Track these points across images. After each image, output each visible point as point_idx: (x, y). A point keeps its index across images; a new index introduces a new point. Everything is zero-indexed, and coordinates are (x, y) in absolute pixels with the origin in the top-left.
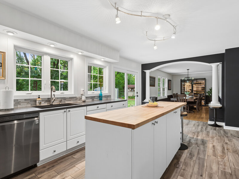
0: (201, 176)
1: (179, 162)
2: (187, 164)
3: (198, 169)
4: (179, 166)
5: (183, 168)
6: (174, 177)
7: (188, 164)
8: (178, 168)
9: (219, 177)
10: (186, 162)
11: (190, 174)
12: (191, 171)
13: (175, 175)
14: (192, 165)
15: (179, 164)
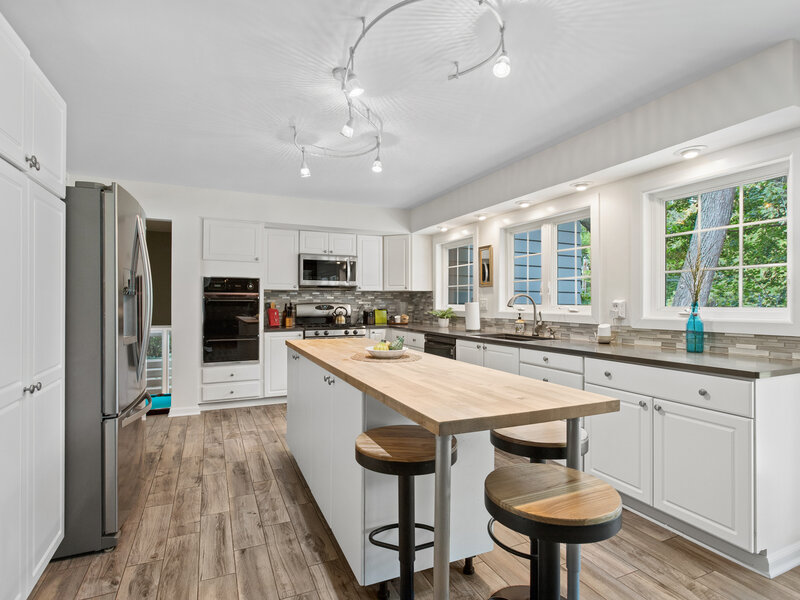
0: (243, 551)
1: (320, 555)
2: (295, 565)
3: (259, 565)
4: (308, 545)
5: (295, 545)
6: (296, 514)
7: (291, 565)
8: (307, 537)
9: (196, 576)
10: (303, 568)
11: (271, 541)
12: (272, 549)
13: (298, 518)
14: (281, 571)
15: (316, 550)
